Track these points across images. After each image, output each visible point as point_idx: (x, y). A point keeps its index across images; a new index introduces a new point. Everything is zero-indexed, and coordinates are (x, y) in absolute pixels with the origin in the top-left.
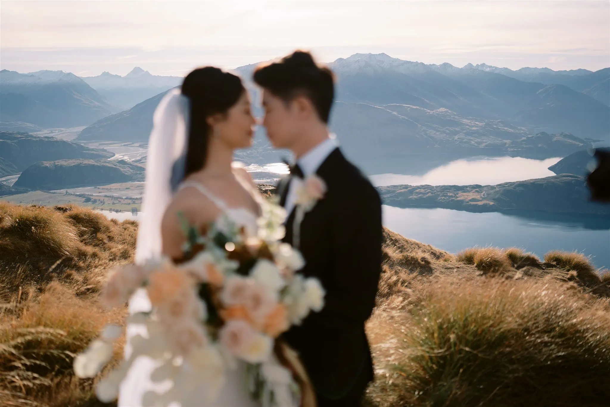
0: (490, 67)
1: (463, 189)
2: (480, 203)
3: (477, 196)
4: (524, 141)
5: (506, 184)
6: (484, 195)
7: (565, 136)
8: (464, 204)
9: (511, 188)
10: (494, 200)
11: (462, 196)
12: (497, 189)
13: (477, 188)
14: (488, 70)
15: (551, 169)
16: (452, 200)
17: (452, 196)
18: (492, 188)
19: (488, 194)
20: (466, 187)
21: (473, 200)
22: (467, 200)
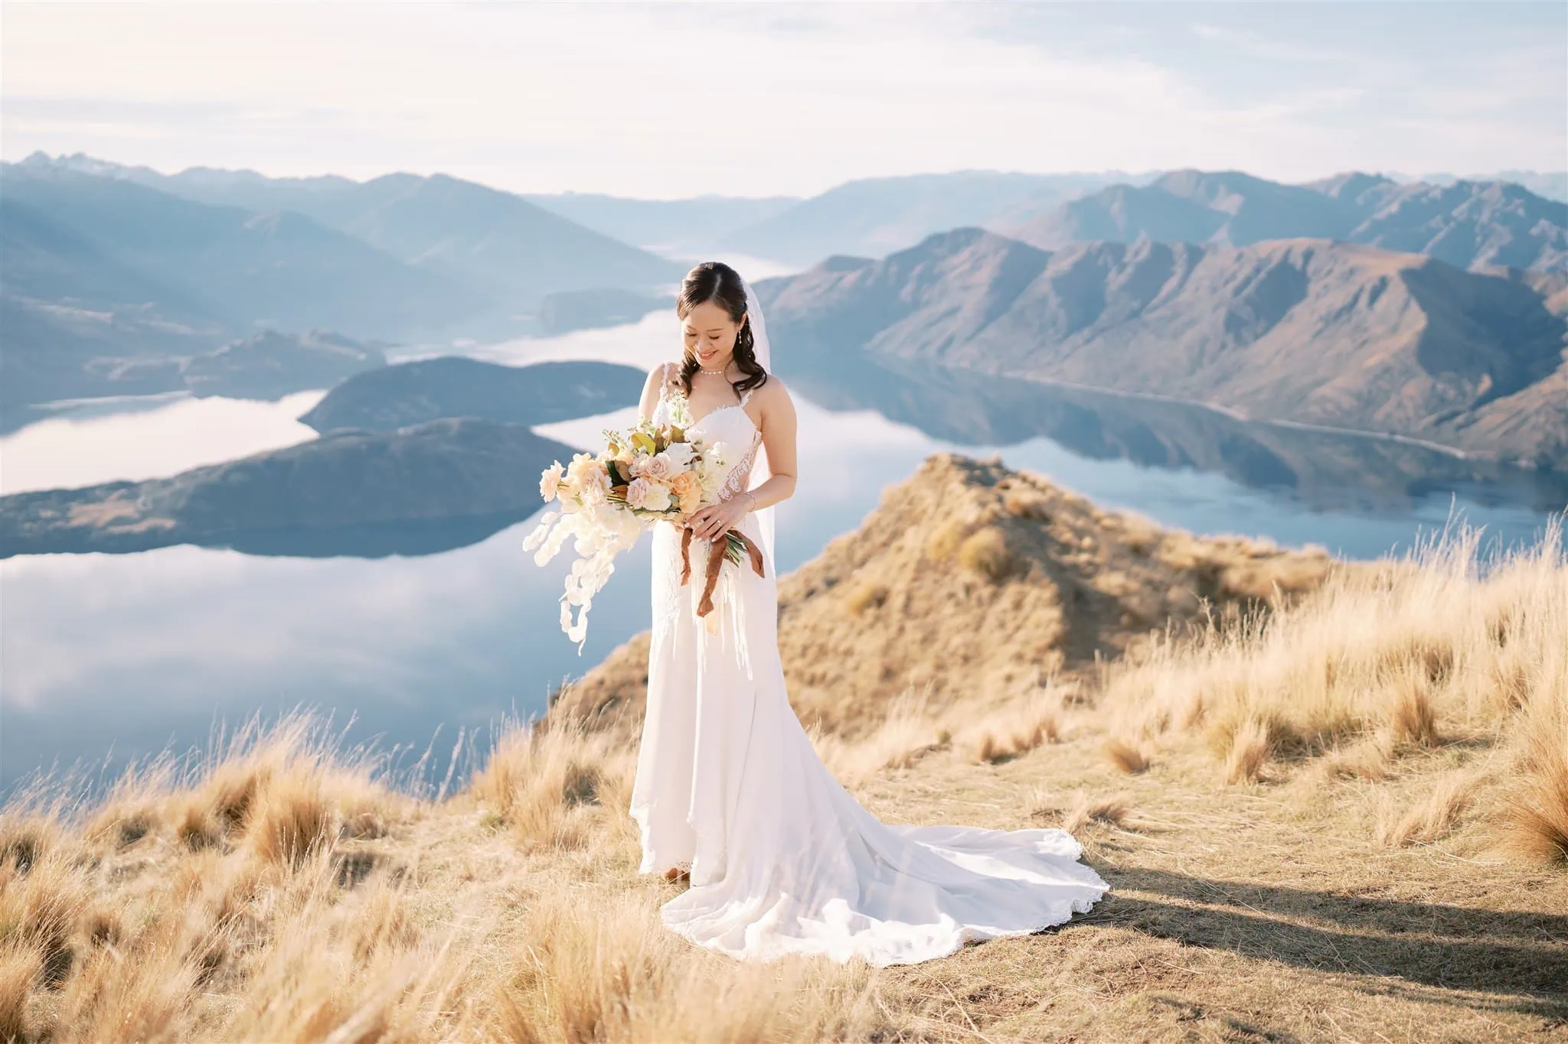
0: (101, 163)
1: (84, 495)
2: (139, 528)
3: (127, 510)
4: (223, 355)
5: (200, 469)
6: (144, 504)
7: (324, 338)
8: (94, 535)
9: (215, 477)
10: (174, 513)
11: (81, 515)
12: (178, 485)
13: (125, 488)
14: (97, 169)
15: (306, 419)
16: (57, 530)
17: (53, 519)
18: (166, 483)
19: (156, 501)
20: (92, 489)
21: (119, 521)
22: (101, 523)
